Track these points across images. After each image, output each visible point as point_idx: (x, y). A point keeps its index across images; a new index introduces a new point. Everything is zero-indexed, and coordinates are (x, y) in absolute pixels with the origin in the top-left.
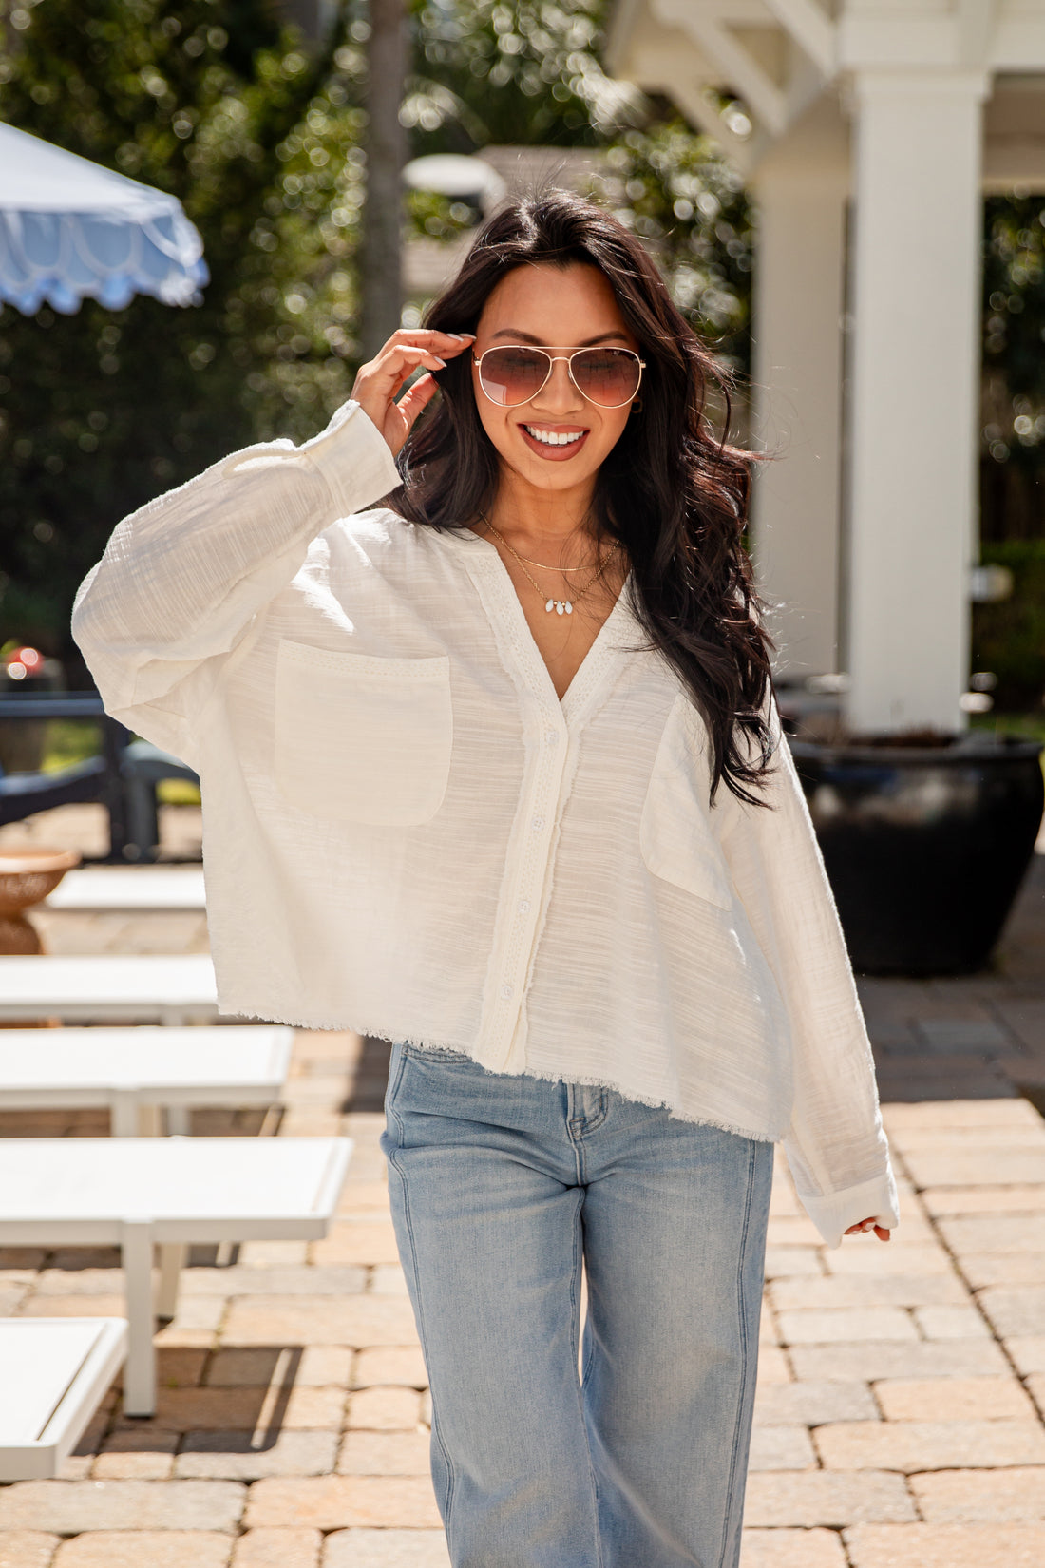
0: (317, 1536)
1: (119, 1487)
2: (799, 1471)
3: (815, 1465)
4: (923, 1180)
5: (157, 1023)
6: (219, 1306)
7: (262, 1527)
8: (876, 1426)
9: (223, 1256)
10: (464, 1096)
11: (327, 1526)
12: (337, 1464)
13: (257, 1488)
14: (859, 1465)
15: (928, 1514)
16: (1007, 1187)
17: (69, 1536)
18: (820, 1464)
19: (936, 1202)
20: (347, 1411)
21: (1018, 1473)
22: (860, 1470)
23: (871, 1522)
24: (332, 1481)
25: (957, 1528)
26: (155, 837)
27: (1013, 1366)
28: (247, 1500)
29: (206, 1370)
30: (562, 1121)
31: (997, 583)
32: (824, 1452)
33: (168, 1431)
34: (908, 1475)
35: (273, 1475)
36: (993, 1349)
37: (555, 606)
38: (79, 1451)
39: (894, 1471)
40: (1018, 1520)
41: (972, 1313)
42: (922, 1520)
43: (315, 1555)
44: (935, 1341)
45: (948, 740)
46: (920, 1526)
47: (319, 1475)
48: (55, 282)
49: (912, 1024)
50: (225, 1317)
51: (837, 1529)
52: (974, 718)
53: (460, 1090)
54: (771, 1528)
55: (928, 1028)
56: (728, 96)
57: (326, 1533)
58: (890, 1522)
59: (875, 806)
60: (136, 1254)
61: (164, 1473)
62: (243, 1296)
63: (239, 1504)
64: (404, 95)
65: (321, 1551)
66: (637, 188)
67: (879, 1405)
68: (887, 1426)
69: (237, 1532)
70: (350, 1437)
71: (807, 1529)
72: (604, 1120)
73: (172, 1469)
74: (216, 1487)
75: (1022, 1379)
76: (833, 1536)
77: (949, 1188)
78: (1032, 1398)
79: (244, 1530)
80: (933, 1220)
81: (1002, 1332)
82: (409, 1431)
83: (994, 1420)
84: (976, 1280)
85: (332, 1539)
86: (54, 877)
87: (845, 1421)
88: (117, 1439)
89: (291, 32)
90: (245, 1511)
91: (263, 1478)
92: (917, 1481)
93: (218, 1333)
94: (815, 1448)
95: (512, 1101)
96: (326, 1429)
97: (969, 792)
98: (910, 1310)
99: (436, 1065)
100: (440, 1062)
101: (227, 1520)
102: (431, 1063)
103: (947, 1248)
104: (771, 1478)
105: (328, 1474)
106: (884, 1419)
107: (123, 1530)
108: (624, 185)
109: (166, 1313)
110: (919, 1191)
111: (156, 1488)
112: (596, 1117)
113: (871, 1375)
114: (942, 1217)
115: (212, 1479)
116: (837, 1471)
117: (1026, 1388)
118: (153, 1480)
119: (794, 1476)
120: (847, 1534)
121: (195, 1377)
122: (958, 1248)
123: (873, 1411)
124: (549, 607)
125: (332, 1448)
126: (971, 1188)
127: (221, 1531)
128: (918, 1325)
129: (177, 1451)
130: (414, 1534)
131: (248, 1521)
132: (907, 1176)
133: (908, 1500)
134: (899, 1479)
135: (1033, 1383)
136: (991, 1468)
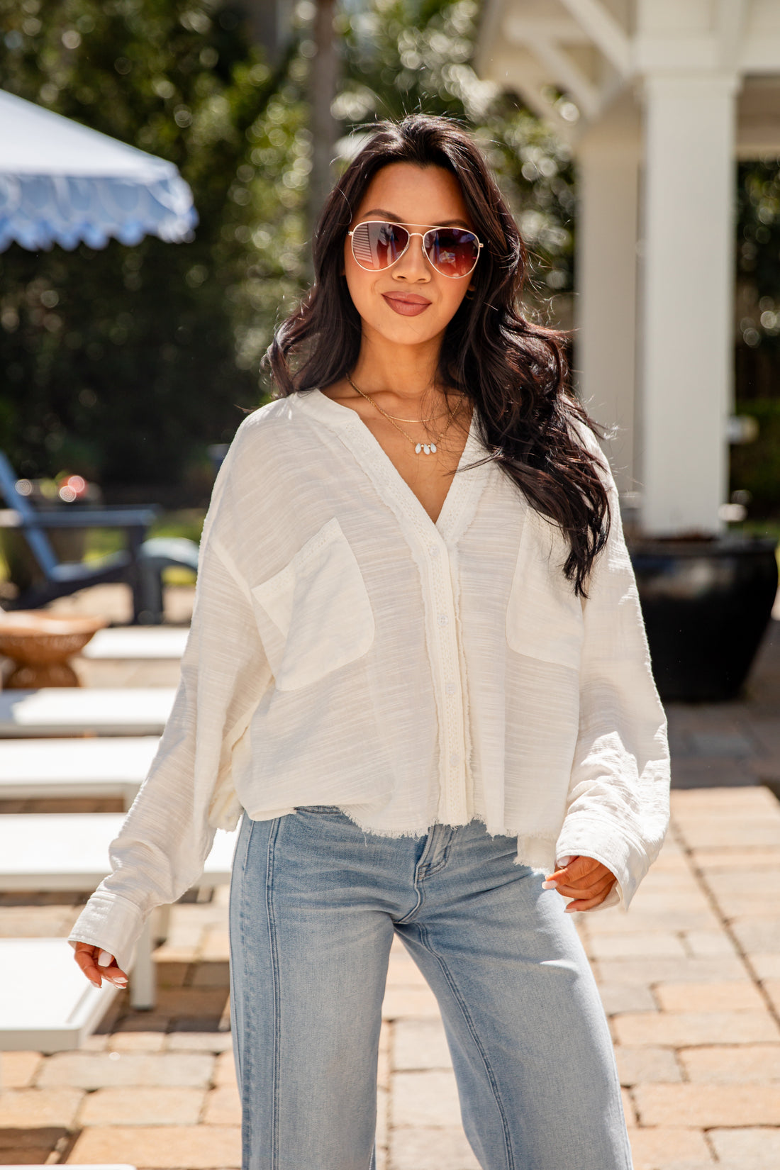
4: (693, 842)
6: (200, 932)
8: (655, 1015)
9: (202, 896)
10: (336, 841)
13: (222, 1059)
14: (644, 1043)
15: (691, 1077)
16: (751, 849)
17: (91, 1092)
18: (617, 1043)
19: (702, 860)
22: (644, 1047)
23: (651, 1083)
25: (711, 1087)
26: (161, 607)
27: (753, 974)
28: (216, 1066)
29: (189, 977)
30: (412, 865)
31: (746, 429)
32: (619, 1034)
33: (163, 1019)
34: (677, 1050)
36: (738, 964)
37: (422, 448)
38: (99, 1031)
39: (666, 1047)
41: (724, 938)
42: (686, 1081)
44: (698, 957)
45: (710, 539)
46: (685, 1085)
48: (88, 225)
49: (684, 738)
50: (204, 939)
51: (628, 1087)
52: (732, 525)
53: (333, 836)
55: (698, 738)
56: (560, 93)
58: (664, 1082)
59: (663, 585)
61: (158, 1048)
62: (215, 926)
63: (210, 1068)
64: (337, 93)
67: (657, 1000)
68: (664, 1016)
69: (208, 1087)
72: (444, 866)
73: (165, 1045)
74: (194, 1057)
75: (759, 983)
76: (626, 1092)
77: (711, 850)
78: (765, 996)
79: (213, 1087)
80: (699, 873)
81: (747, 950)
83: (738, 1012)
84: (727, 914)
86: (88, 636)
87: (633, 1012)
88: (129, 1024)
89: (258, 50)
90: (214, 1074)
91: (227, 1052)
92: (686, 1055)
93: (199, 950)
95: (374, 846)
97: (726, 573)
98: (681, 935)
99: (314, 815)
100: (318, 813)
101: (201, 1080)
102: (310, 814)
103: (707, 891)
106: (661, 1010)
107: (130, 1088)
109: (162, 936)
110: (689, 852)
111: (152, 1059)
112: (439, 864)
113: (653, 979)
114: (705, 871)
115: (191, 1052)
116: (627, 1048)
117: (761, 990)
118: (150, 1053)
120: (635, 1091)
121: (182, 980)
122: (715, 891)
123: (653, 1006)
124: (418, 449)
126: (726, 851)
127: (198, 1088)
128: (687, 946)
129: (168, 1031)
131: (216, 1081)
132: (680, 841)
133: (677, 1069)
134: (670, 1055)
135: (768, 987)
136: (736, 1045)
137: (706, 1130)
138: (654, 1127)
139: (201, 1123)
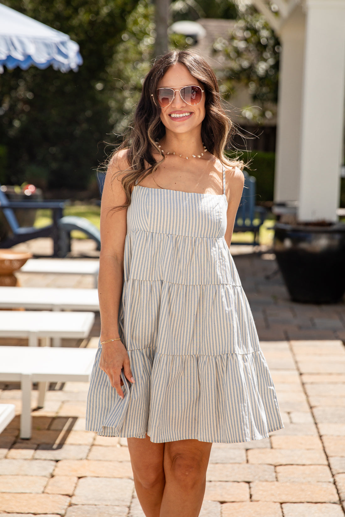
0: (76, 479)
1: (14, 461)
2: (240, 463)
3: (245, 461)
4: (302, 371)
5: (51, 310)
6: (59, 404)
7: (59, 475)
8: (269, 450)
9: (58, 387)
11: (80, 476)
12: (87, 456)
13: (59, 463)
14: (260, 462)
15: (279, 479)
16: (330, 374)
18: (247, 461)
19: (305, 378)
20: (94, 439)
21: (312, 467)
22: (260, 464)
23: (260, 481)
24: (85, 462)
25: (288, 484)
26: (69, 249)
27: (319, 432)
28: (56, 466)
29: (50, 425)
32: (249, 458)
33: (34, 444)
34: (275, 466)
35: (66, 459)
36: (314, 426)
39: (271, 465)
40: (309, 482)
41: (309, 415)
42: (277, 481)
43: (74, 485)
44: (295, 424)
45: (330, 224)
46: (276, 483)
47: (81, 459)
49: (312, 320)
50: (61, 408)
51: (248, 483)
52: (341, 217)
54: (227, 481)
55: (317, 321)
57: (79, 478)
59: (304, 246)
60: (27, 385)
61: (30, 457)
62: (68, 401)
63: (53, 468)
65: (76, 484)
66: (247, 34)
67: (271, 443)
68: (273, 450)
69: (50, 477)
70: (94, 448)
71: (238, 482)
73: (33, 456)
74: (46, 462)
75: (321, 437)
76: (247, 485)
77: (311, 374)
78: (323, 443)
79: (52, 476)
80: (303, 384)
81: (318, 421)
82: (114, 446)
83: (308, 449)
84: (313, 404)
85: (81, 480)
86: (23, 262)
87: (259, 448)
88: (17, 445)
90: (54, 470)
91: (63, 460)
92: (278, 469)
93: (57, 413)
94: (247, 456)
96: (86, 445)
97: (335, 242)
98: (289, 413)
101: (48, 473)
103: (306, 393)
104: (229, 466)
105: (84, 459)
106: (272, 448)
107: (12, 475)
108: (244, 33)
109: (41, 406)
110: (301, 374)
111: (26, 462)
114: (306, 383)
115: (45, 460)
116: (252, 464)
117: (321, 439)
118: (26, 459)
119: (238, 465)
120: (251, 484)
121: (46, 427)
122: (309, 393)
123: (269, 445)
125: (87, 451)
126: (318, 374)
127: (45, 476)
128: (290, 418)
129: (36, 449)
130: (108, 479)
131: (55, 474)
132: (298, 369)
133: (274, 474)
134: (273, 467)
135: (324, 438)
136: (304, 465)
137: (281, 504)
138: (258, 501)
139: (43, 492)
